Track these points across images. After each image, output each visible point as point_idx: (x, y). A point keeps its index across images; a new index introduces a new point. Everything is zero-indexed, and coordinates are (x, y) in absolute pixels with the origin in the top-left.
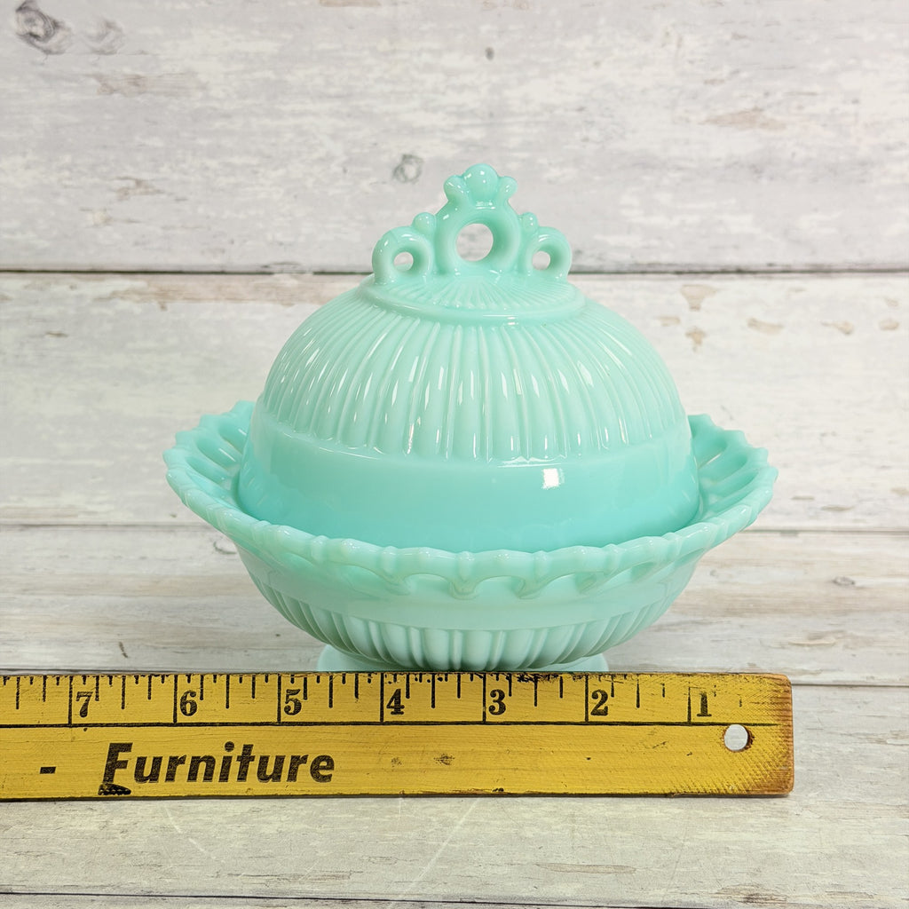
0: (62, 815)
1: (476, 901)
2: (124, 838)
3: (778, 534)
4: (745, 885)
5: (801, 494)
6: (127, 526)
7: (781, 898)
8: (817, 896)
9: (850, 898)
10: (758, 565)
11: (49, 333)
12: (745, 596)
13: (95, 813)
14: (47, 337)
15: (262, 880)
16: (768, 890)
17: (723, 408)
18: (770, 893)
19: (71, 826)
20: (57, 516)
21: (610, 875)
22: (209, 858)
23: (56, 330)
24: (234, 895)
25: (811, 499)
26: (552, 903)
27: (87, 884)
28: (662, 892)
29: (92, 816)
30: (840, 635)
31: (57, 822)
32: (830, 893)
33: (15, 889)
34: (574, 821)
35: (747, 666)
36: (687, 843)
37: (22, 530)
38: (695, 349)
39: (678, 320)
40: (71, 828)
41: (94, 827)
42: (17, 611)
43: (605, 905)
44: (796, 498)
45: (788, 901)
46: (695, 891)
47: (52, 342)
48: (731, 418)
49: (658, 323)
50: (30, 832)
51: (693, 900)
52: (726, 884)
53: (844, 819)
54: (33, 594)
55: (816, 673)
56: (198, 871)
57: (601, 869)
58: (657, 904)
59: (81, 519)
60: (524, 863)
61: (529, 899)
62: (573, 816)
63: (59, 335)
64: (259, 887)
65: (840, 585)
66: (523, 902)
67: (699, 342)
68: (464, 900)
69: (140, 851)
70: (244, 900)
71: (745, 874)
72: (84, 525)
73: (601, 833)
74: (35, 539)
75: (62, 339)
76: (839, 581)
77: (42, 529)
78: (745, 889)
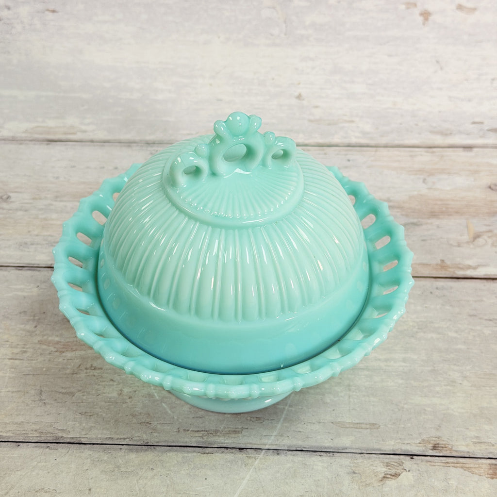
0: (99, 385)
1: (304, 449)
2: (131, 402)
3: (461, 149)
4: (432, 437)
5: (477, 120)
6: (105, 142)
7: (450, 447)
8: (467, 445)
9: (483, 447)
10: (449, 174)
11: (48, 10)
12: (441, 200)
13: (115, 384)
14: (47, 13)
15: (200, 434)
16: (443, 441)
17: (438, 62)
18: (444, 443)
19: (104, 393)
20: (66, 134)
21: (368, 430)
22: (173, 418)
23: (52, 8)
24: (187, 445)
25: (482, 123)
26: (340, 451)
27: (117, 437)
28: (392, 443)
29: (113, 385)
30: (490, 234)
31: (97, 390)
32: (475, 443)
33: (83, 441)
34: (350, 390)
35: (440, 262)
36: (406, 406)
37: (48, 144)
38: (424, 24)
39: (415, 5)
40: (104, 395)
41: (115, 394)
42: (54, 216)
43: (365, 452)
44: (474, 123)
45: (454, 449)
46: (409, 442)
47: (50, 16)
48: (441, 69)
49: (403, 7)
50: (84, 398)
51: (407, 448)
52: (424, 437)
53: (484, 386)
54: (61, 201)
55: (475, 268)
56: (169, 427)
57: (363, 426)
58: (390, 451)
59: (79, 136)
60: (326, 421)
61: (329, 448)
62: (349, 386)
63: (54, 11)
64: (200, 439)
65: (492, 189)
66: (325, 450)
67: (426, 19)
68: (298, 449)
69: (140, 412)
70: (193, 449)
71: (433, 429)
72: (81, 141)
73: (363, 399)
74: (56, 150)
75: (55, 14)
76: (492, 186)
77: (58, 143)
78: (433, 440)
